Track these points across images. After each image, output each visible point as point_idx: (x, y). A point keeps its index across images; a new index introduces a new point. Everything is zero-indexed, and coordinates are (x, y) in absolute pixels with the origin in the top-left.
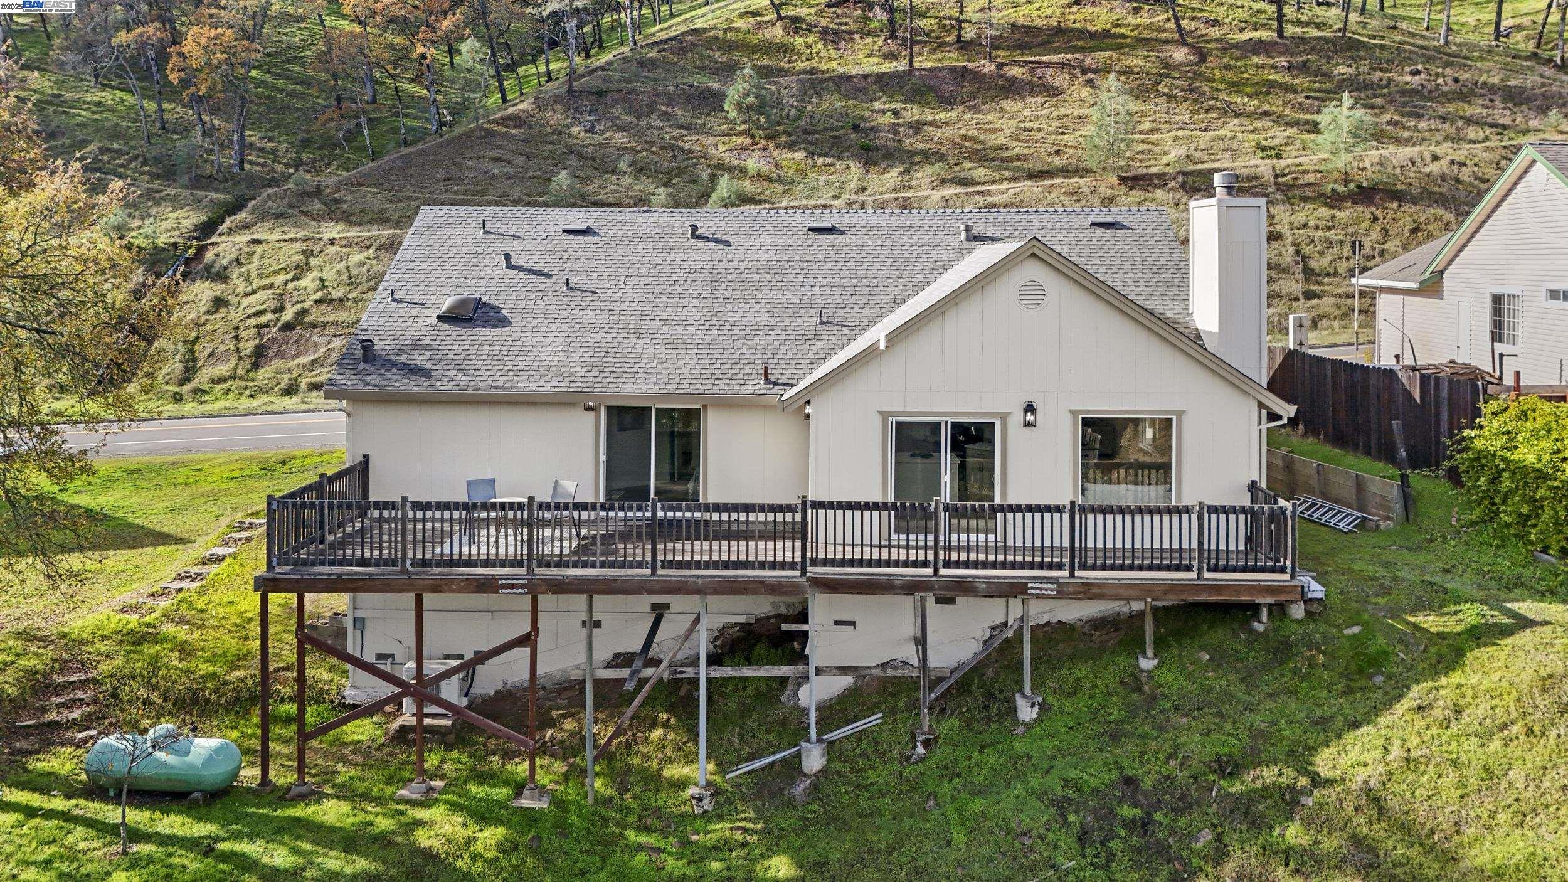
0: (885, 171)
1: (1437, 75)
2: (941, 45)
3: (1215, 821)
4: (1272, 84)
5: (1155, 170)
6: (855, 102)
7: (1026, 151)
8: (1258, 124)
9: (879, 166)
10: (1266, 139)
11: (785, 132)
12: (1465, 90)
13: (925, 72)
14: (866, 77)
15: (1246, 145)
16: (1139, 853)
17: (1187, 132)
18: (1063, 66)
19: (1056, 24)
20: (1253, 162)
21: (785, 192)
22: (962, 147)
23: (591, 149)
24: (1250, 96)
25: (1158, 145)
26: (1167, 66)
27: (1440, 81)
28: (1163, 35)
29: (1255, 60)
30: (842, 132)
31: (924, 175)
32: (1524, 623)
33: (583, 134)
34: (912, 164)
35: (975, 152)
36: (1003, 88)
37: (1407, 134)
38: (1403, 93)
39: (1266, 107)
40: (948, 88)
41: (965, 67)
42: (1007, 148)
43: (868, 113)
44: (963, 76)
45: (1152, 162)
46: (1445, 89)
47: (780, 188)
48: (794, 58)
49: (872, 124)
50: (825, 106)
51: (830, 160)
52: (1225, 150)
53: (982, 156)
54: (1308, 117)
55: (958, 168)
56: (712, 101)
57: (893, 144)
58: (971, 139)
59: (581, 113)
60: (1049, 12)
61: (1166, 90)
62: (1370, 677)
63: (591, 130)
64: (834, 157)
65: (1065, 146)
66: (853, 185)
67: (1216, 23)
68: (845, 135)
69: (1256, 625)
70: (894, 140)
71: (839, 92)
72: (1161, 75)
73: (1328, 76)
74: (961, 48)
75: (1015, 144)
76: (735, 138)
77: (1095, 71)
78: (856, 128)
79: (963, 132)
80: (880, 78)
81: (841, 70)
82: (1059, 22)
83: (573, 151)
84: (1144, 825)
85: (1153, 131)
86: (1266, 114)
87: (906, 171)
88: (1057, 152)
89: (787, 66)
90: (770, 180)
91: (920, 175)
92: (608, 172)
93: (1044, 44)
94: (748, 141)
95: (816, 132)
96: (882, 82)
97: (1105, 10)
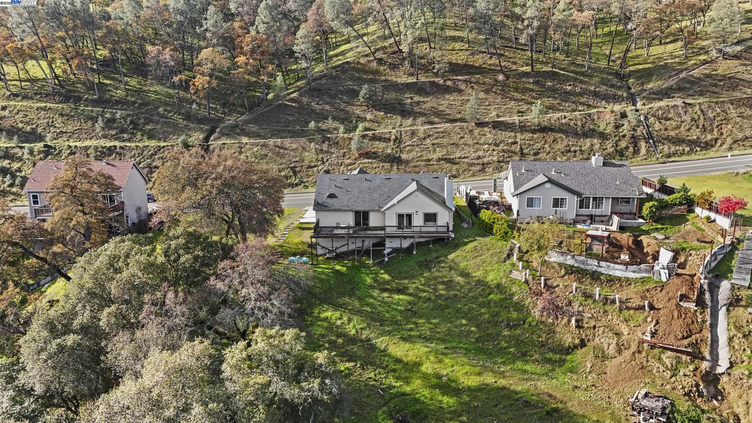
0: (408, 119)
4: (527, 89)
5: (486, 120)
6: (399, 94)
7: (450, 112)
8: (520, 103)
9: (406, 117)
10: (521, 109)
11: (378, 105)
12: (583, 92)
13: (421, 83)
14: (403, 84)
15: (514, 111)
17: (499, 106)
18: (464, 81)
19: (465, 63)
20: (515, 118)
21: (378, 126)
22: (431, 111)
23: (318, 111)
24: (520, 93)
25: (489, 110)
26: (496, 81)
29: (524, 79)
33: (315, 106)
34: (416, 116)
35: (435, 112)
36: (445, 89)
37: (561, 108)
38: (564, 93)
39: (523, 97)
40: (428, 89)
41: (434, 81)
42: (445, 111)
43: (403, 99)
44: (433, 84)
45: (486, 117)
46: (577, 91)
47: (376, 125)
48: (380, 75)
49: (404, 102)
50: (390, 95)
51: (391, 115)
52: (508, 113)
53: (438, 114)
54: (535, 101)
55: (430, 118)
56: (355, 94)
57: (411, 110)
58: (434, 108)
59: (314, 98)
60: (463, 57)
61: (495, 90)
62: (457, 247)
64: (393, 114)
65: (462, 111)
66: (398, 124)
67: (515, 63)
68: (396, 106)
70: (411, 108)
71: (395, 89)
72: (494, 85)
73: (544, 86)
75: (447, 110)
76: (362, 107)
77: (474, 83)
79: (432, 105)
81: (395, 80)
85: (489, 105)
87: (414, 119)
88: (459, 113)
89: (378, 79)
90: (374, 122)
91: (418, 121)
92: (324, 119)
93: (460, 71)
94: (367, 108)
95: (387, 105)
96: (408, 87)
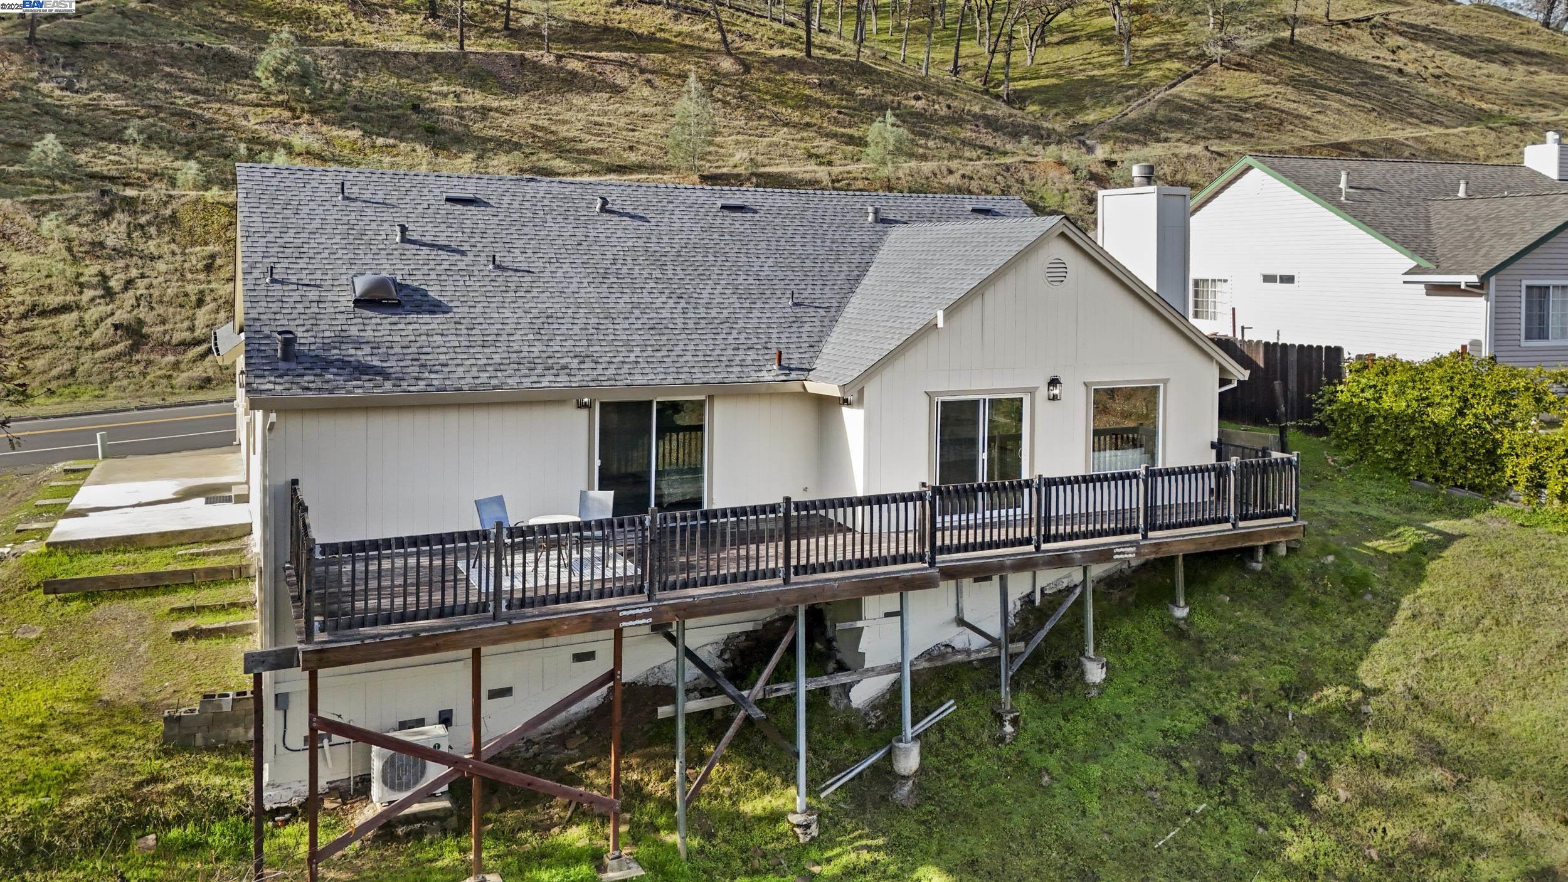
0: (456, 156)
1: (934, 101)
2: (487, 30)
3: (1302, 741)
4: (808, 98)
5: (725, 170)
6: (409, 81)
7: (601, 145)
8: (804, 134)
9: (448, 150)
10: (813, 148)
11: (331, 107)
12: (956, 116)
13: (480, 57)
14: (416, 55)
15: (798, 152)
16: (1256, 784)
17: (746, 137)
18: (621, 64)
19: (602, 22)
20: (809, 168)
22: (534, 137)
23: (73, 111)
24: (792, 107)
25: (722, 147)
26: (716, 73)
27: (937, 107)
28: (705, 45)
29: (791, 75)
30: (400, 111)
31: (500, 163)
32: (1449, 539)
33: (58, 92)
34: (485, 151)
35: (550, 143)
36: (564, 80)
37: (921, 151)
38: (911, 114)
39: (807, 119)
40: (509, 76)
41: (522, 55)
42: (581, 141)
43: (425, 95)
44: (522, 64)
45: (720, 163)
46: (942, 113)
48: (321, 26)
49: (433, 106)
50: (373, 83)
51: (391, 141)
52: (782, 156)
53: (560, 148)
54: (842, 130)
55: (534, 158)
57: (460, 129)
58: (542, 129)
59: (51, 66)
60: (594, 9)
61: (720, 96)
62: (1362, 596)
63: (69, 87)
64: (395, 138)
65: (638, 142)
67: (748, 38)
68: (404, 115)
69: (1254, 564)
70: (460, 124)
71: (388, 69)
72: (713, 81)
73: (851, 94)
74: (510, 36)
75: (588, 137)
76: (270, 110)
77: (652, 72)
78: (416, 108)
79: (532, 121)
80: (432, 57)
81: (381, 45)
82: (605, 20)
83: (45, 110)
84: (1248, 758)
85: (716, 133)
86: (808, 125)
87: (480, 157)
88: (631, 148)
89: (314, 35)
91: (495, 163)
92: (103, 139)
93: (595, 40)
94: (287, 114)
95: (368, 110)
96: (433, 62)
97: (648, 13)
